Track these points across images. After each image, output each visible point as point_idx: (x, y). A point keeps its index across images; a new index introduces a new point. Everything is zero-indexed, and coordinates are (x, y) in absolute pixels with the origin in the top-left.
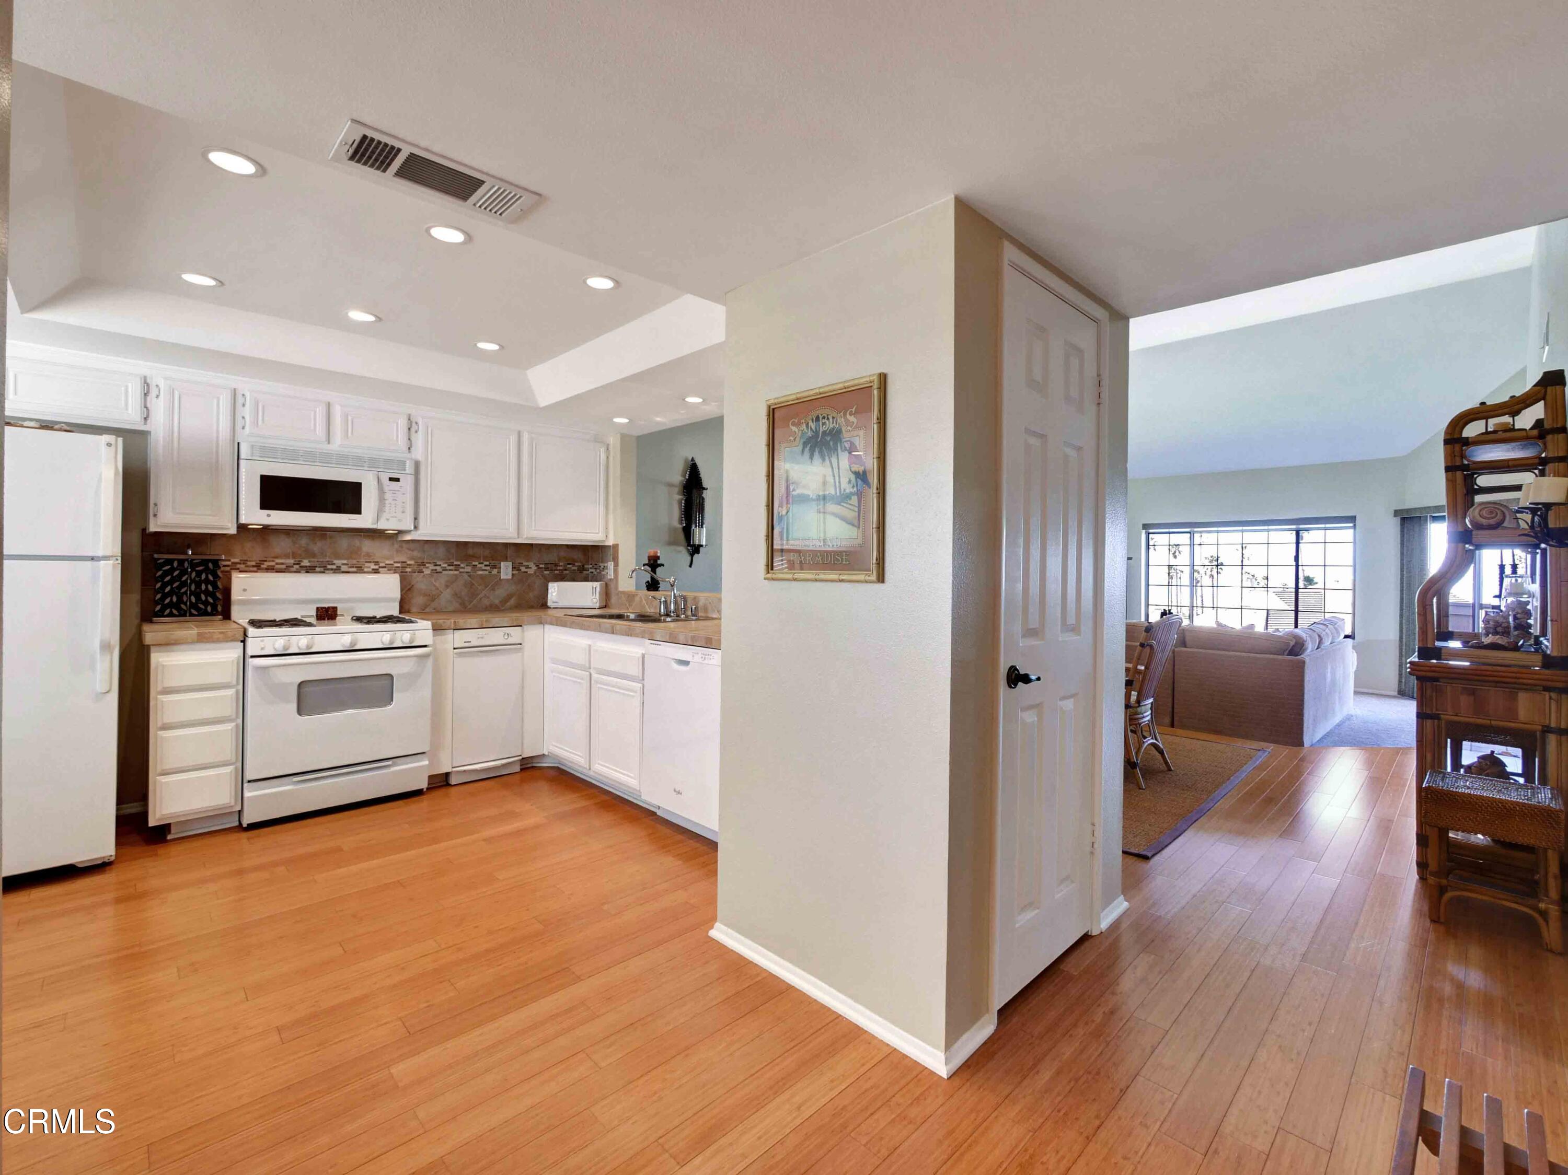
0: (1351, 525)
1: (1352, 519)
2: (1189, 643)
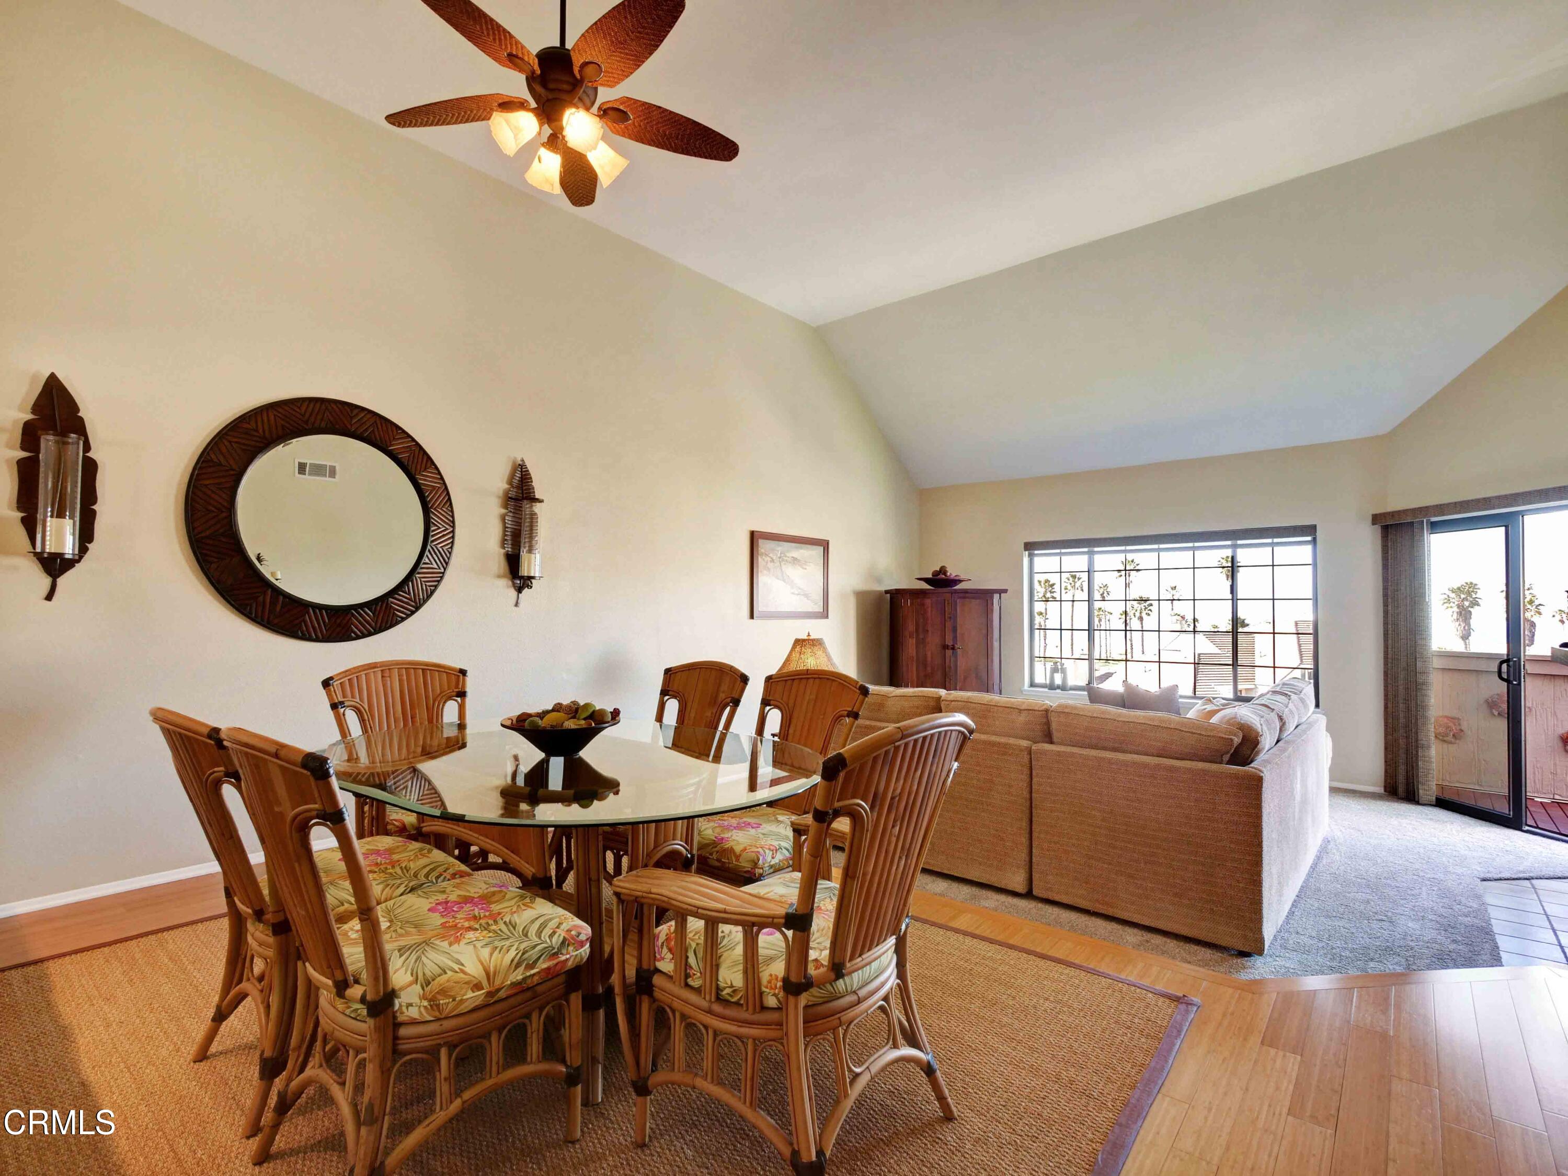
0: (1309, 538)
1: (1311, 530)
2: (1056, 736)
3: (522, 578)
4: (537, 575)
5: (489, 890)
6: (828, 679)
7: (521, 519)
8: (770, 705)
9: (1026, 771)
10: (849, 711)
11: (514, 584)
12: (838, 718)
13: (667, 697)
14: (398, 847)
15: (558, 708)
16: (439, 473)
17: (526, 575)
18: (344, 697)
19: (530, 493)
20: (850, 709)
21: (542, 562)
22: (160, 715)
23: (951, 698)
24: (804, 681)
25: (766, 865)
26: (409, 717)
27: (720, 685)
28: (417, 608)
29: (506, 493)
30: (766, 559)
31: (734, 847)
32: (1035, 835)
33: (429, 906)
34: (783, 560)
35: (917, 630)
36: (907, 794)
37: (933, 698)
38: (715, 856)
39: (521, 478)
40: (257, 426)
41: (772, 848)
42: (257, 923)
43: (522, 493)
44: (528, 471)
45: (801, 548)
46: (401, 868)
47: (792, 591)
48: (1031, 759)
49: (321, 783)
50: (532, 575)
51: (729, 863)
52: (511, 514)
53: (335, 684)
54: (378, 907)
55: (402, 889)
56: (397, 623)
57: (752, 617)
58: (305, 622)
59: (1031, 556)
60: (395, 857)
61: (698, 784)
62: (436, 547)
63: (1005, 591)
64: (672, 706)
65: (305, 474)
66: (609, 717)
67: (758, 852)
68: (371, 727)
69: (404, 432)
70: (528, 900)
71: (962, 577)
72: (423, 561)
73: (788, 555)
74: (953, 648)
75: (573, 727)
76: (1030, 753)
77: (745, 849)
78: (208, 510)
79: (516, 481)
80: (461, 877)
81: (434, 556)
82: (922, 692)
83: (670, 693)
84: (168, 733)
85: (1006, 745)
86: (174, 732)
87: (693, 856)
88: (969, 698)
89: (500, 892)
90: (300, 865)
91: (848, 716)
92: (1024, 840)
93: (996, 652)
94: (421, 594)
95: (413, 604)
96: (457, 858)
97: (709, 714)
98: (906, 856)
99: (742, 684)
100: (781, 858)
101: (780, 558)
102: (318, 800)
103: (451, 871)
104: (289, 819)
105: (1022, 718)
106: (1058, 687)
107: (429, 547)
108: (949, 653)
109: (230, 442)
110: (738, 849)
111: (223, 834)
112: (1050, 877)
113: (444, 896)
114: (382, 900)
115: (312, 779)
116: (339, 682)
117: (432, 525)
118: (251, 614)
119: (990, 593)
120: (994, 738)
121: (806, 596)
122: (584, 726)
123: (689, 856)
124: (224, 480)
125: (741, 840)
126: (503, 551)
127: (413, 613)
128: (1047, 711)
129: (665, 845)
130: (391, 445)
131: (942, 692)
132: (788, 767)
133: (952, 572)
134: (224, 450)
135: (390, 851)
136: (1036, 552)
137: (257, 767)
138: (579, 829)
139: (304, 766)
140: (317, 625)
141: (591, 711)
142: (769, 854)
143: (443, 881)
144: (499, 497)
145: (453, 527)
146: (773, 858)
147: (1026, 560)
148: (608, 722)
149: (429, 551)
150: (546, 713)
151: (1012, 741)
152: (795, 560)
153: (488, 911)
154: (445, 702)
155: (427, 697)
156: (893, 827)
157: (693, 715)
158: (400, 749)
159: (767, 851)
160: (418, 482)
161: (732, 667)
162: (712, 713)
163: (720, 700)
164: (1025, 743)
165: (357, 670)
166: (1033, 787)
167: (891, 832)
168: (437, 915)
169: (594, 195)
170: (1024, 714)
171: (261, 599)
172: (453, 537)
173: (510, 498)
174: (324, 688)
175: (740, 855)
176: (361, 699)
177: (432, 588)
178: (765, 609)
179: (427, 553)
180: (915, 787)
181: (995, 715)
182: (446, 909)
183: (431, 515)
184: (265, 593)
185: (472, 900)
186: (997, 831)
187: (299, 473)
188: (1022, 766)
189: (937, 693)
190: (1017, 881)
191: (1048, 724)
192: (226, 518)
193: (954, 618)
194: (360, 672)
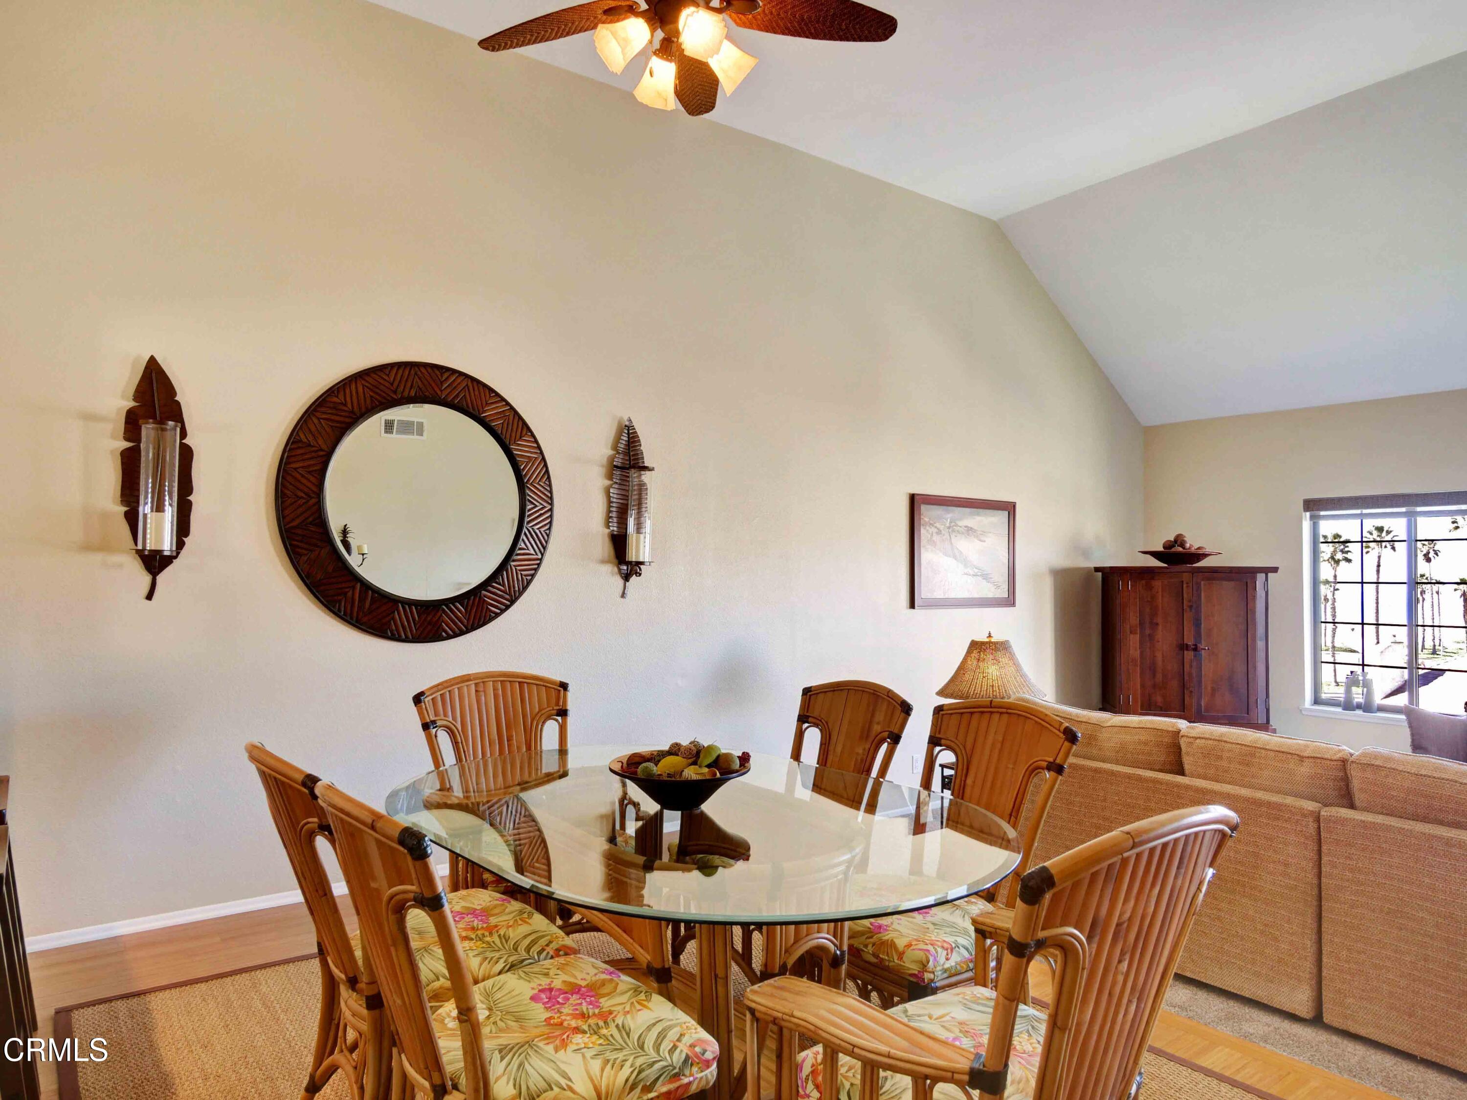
2: (1359, 797)
3: (630, 563)
4: (646, 560)
5: (597, 977)
6: (1019, 715)
7: (628, 491)
8: (941, 746)
9: (1312, 846)
10: (1050, 762)
11: (620, 570)
12: (1034, 770)
13: (806, 725)
14: (495, 907)
15: (675, 750)
16: (536, 441)
17: (634, 560)
18: (436, 715)
19: (638, 459)
20: (1051, 760)
21: (653, 543)
22: (256, 753)
23: (1194, 733)
24: (987, 716)
25: (939, 968)
26: (504, 740)
27: (873, 715)
28: (513, 602)
29: (611, 459)
30: (930, 531)
31: (897, 941)
32: (1326, 937)
33: (531, 993)
34: (953, 531)
35: (1142, 624)
36: (1139, 918)
37: (1168, 731)
38: (870, 949)
39: (628, 441)
40: (345, 400)
41: (946, 945)
42: (350, 991)
43: (630, 460)
44: (636, 432)
45: (978, 515)
46: (499, 936)
47: (966, 571)
48: (1319, 828)
49: (418, 863)
50: (641, 560)
51: (889, 961)
52: (616, 486)
53: (426, 700)
54: (475, 988)
55: (500, 966)
56: (491, 619)
57: (912, 605)
58: (394, 619)
59: (1315, 519)
60: (493, 920)
61: (850, 862)
62: (533, 529)
63: (1275, 570)
64: (813, 737)
65: (392, 433)
66: (737, 764)
67: (928, 951)
68: (464, 752)
69: (498, 395)
70: (642, 996)
71: (1208, 550)
72: (519, 546)
73: (960, 523)
74: (1196, 649)
75: (695, 777)
76: (1318, 819)
77: (909, 945)
78: (298, 497)
79: (622, 446)
80: (566, 954)
81: (531, 539)
82: (1151, 722)
83: (810, 720)
84: (264, 776)
85: (1278, 806)
86: (270, 775)
87: (843, 952)
88: (1222, 735)
89: (611, 980)
90: (396, 951)
91: (1049, 768)
92: (1309, 944)
93: (1260, 655)
94: (516, 585)
95: (507, 597)
96: (560, 927)
97: (860, 751)
98: (1138, 999)
99: (903, 715)
100: (959, 959)
101: (949, 528)
102: (415, 881)
103: (554, 946)
104: (385, 899)
105: (1305, 769)
106: (1359, 706)
107: (525, 530)
108: (1189, 655)
109: (319, 419)
110: (901, 943)
111: (317, 891)
112: (1350, 1000)
113: (548, 981)
114: (480, 977)
115: (409, 858)
116: (431, 697)
117: (528, 503)
118: (340, 612)
119: (1252, 572)
120: (1260, 795)
121: (986, 577)
122: (708, 777)
123: (838, 952)
124: (312, 462)
125: (904, 930)
126: (607, 531)
127: (508, 607)
128: (1344, 761)
129: (809, 937)
130: (484, 412)
131: (1182, 724)
132: (966, 828)
133: (1193, 542)
134: (313, 428)
135: (484, 914)
136: (1322, 513)
137: (352, 835)
138: (703, 926)
139: (401, 842)
140: (406, 623)
141: (714, 756)
142: (942, 954)
143: (545, 959)
144: (603, 466)
145: (551, 504)
146: (947, 959)
147: (1306, 525)
148: (737, 771)
149: (525, 534)
150: (662, 755)
151: (1289, 800)
152: (969, 530)
153: (598, 1007)
154: (544, 723)
155: (524, 716)
156: (1120, 961)
157: (839, 749)
158: (495, 776)
159: (939, 950)
160: (512, 453)
161: (889, 691)
162: (864, 749)
163: (873, 734)
164: (1310, 806)
165: (449, 684)
166: (1323, 869)
167: (1116, 968)
168: (540, 1005)
169: (715, 100)
170: (1307, 763)
171: (350, 594)
172: (551, 516)
173: (616, 466)
174: (416, 705)
175: (904, 953)
176: (454, 718)
177: (529, 578)
178: (929, 596)
179: (523, 536)
180: (1151, 909)
181: (1262, 761)
182: (550, 998)
183: (528, 492)
184: (354, 588)
185: (579, 990)
186: (1266, 925)
187: (386, 432)
188: (1307, 838)
189: (1174, 724)
190: (1301, 1002)
191: (1346, 780)
192: (314, 505)
193: (1196, 608)
194: (452, 685)
